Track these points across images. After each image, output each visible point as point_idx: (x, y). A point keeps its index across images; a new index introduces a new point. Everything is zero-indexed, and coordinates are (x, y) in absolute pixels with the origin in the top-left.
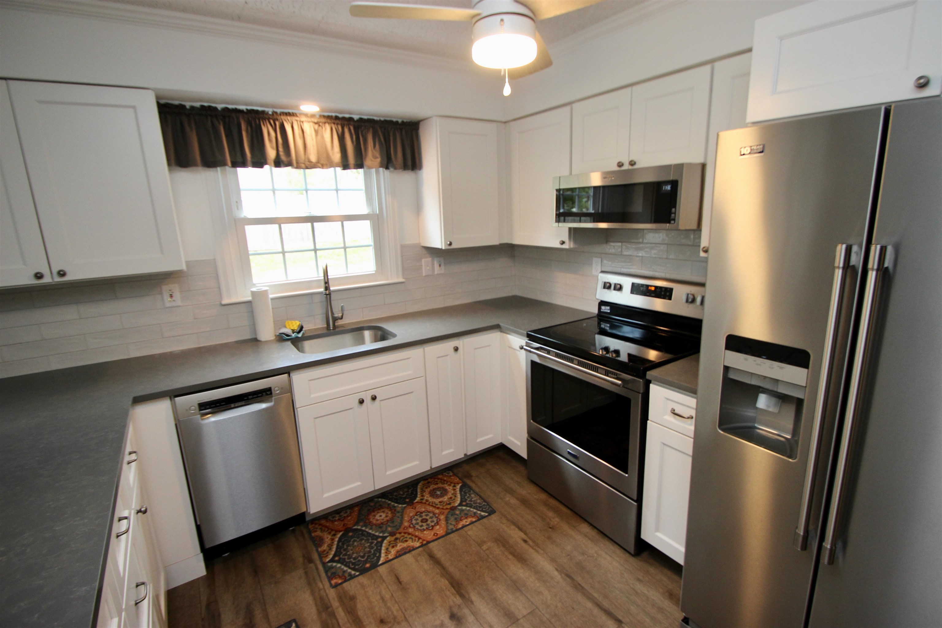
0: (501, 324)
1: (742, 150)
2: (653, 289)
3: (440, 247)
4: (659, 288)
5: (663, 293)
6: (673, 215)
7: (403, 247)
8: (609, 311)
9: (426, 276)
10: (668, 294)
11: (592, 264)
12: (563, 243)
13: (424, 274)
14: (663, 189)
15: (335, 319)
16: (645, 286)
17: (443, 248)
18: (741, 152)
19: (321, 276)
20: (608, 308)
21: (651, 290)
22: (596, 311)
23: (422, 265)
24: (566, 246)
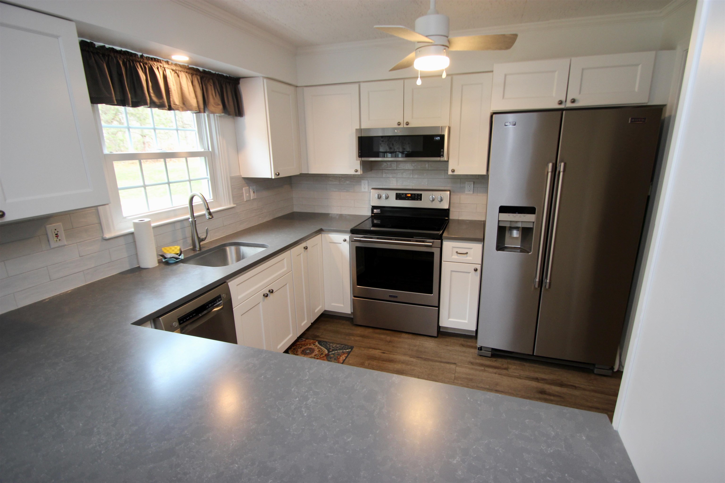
0: (323, 228)
1: (506, 123)
2: (409, 195)
3: (270, 177)
4: (413, 194)
5: (416, 197)
6: (442, 153)
7: (232, 178)
8: (380, 212)
9: (246, 201)
10: (419, 197)
11: (361, 185)
12: (356, 171)
13: (245, 201)
14: (435, 139)
15: (200, 240)
16: (404, 194)
17: (273, 178)
18: (505, 124)
19: (187, 204)
20: (379, 210)
21: (408, 196)
22: (369, 214)
23: (243, 193)
24: (359, 173)
